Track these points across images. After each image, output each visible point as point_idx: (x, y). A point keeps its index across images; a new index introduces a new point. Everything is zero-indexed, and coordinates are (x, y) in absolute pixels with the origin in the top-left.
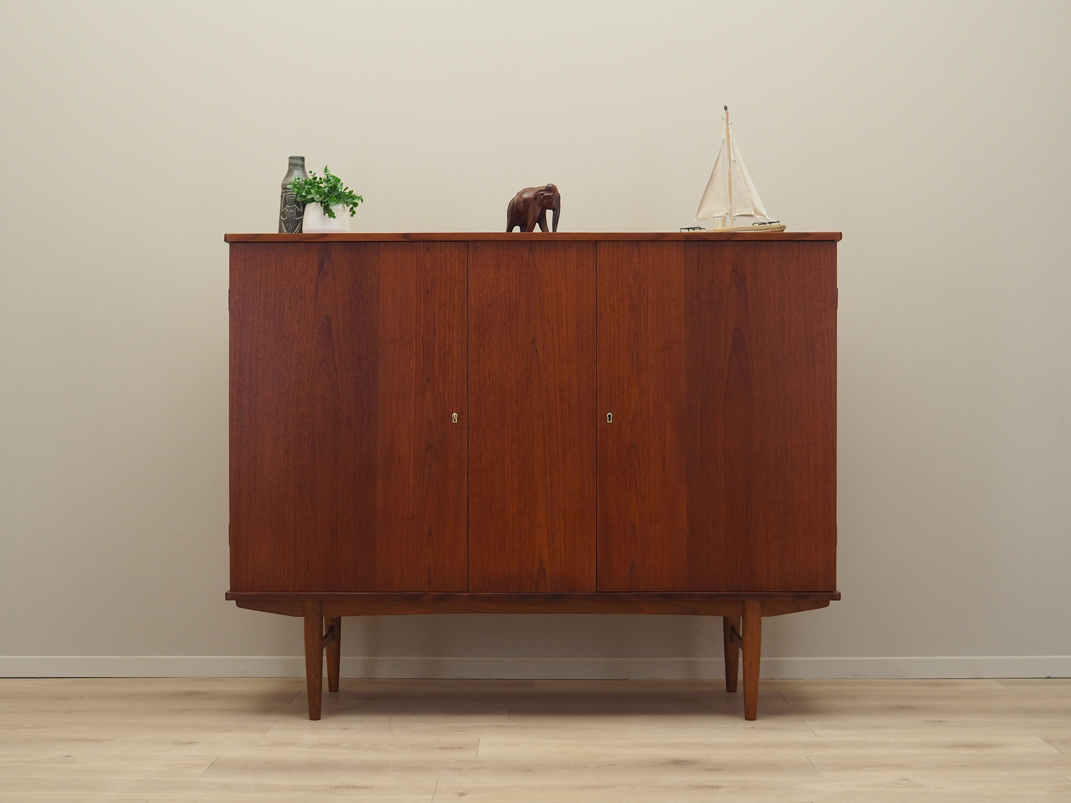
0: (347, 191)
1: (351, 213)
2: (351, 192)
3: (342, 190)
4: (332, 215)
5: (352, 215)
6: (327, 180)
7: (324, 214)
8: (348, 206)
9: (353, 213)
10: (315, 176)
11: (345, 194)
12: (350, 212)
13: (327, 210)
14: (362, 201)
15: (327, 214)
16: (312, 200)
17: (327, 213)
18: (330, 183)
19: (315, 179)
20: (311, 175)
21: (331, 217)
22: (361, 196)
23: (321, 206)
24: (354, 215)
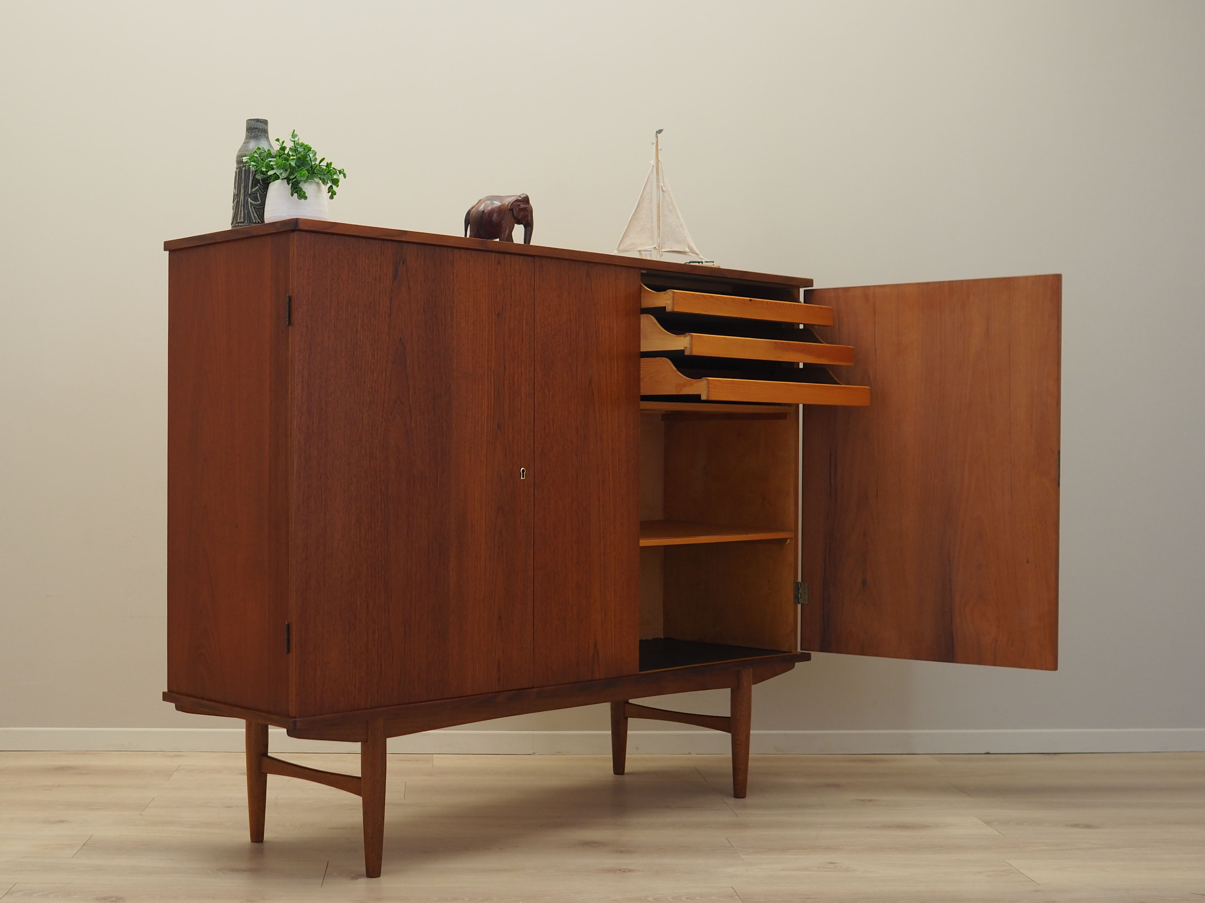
0: (324, 163)
1: (330, 194)
2: (328, 165)
3: (317, 163)
4: (302, 196)
5: (331, 197)
6: (294, 148)
7: (292, 195)
8: (324, 182)
9: (333, 194)
10: (284, 145)
11: (322, 168)
12: (328, 192)
13: (296, 189)
14: (345, 176)
15: (295, 195)
16: (277, 177)
17: (295, 193)
18: (298, 153)
19: (283, 149)
20: (279, 144)
21: (302, 198)
22: (343, 169)
23: (289, 184)
24: (334, 196)
